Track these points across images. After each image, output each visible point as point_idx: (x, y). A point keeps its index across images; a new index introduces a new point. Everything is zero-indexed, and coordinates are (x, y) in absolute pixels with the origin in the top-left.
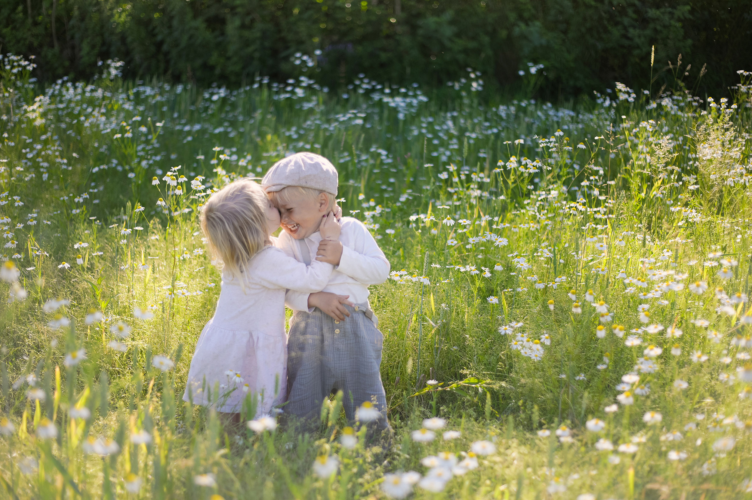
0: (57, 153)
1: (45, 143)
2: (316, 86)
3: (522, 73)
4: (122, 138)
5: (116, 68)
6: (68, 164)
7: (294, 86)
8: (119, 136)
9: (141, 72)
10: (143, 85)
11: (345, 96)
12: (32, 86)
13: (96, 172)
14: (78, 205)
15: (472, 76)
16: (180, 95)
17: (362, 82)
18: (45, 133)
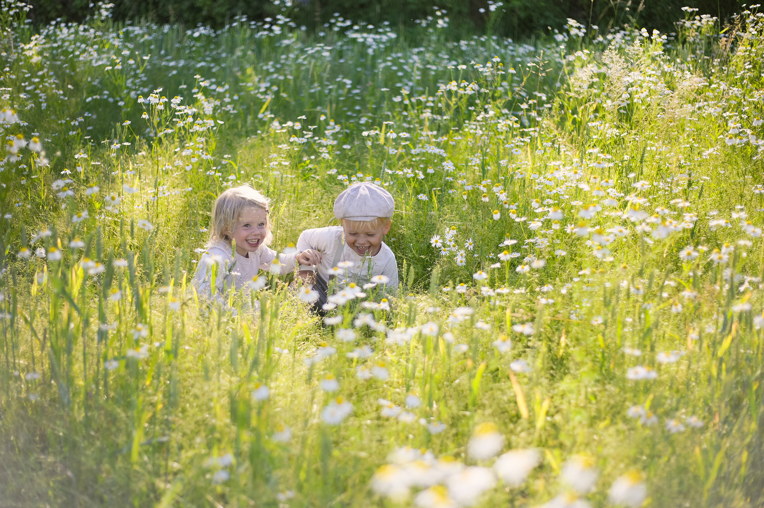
0: (54, 86)
1: (42, 77)
2: (292, 24)
3: (482, 10)
4: (113, 70)
5: (107, 10)
6: (64, 95)
7: (272, 24)
8: (110, 68)
9: (130, 13)
10: (132, 25)
11: (322, 34)
12: (27, 26)
13: (89, 102)
14: (74, 128)
15: (438, 13)
16: (167, 34)
17: (337, 21)
18: (42, 69)
